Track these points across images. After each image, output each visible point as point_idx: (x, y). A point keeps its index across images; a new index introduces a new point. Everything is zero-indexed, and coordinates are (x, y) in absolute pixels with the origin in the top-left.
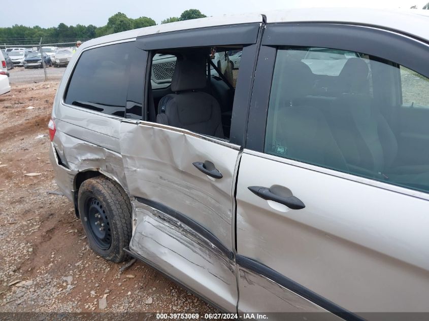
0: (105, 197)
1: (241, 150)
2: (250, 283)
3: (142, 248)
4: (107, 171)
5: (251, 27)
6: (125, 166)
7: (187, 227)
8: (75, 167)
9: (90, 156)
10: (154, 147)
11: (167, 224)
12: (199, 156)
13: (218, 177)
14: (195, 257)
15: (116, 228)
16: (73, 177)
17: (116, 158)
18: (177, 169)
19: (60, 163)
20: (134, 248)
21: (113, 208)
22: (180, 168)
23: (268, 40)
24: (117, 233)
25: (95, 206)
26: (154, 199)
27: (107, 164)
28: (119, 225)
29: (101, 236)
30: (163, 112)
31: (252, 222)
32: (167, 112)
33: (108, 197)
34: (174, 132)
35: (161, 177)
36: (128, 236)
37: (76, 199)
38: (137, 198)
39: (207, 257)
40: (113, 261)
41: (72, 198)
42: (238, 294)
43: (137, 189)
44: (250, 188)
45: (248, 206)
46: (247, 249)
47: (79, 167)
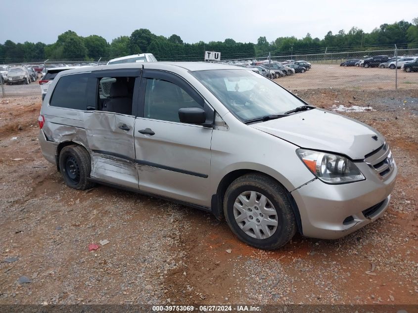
0: (76, 153)
1: (136, 118)
2: (142, 171)
3: (97, 174)
4: (77, 140)
5: (138, 70)
6: (87, 134)
7: (116, 158)
8: (58, 141)
9: (67, 133)
10: (101, 123)
11: (108, 160)
12: (120, 123)
13: (128, 130)
14: (122, 170)
15: (83, 169)
16: (57, 146)
17: (82, 131)
18: (112, 132)
19: (47, 140)
20: (93, 176)
21: (81, 158)
22: (114, 131)
23: (144, 75)
24: (83, 172)
25: (70, 160)
26: (102, 149)
27: (77, 136)
28: (84, 167)
29: (74, 177)
30: (106, 107)
31: (140, 145)
32: (108, 107)
33: (78, 153)
34: (109, 115)
35: (105, 138)
36: (90, 170)
37: (58, 160)
38: (93, 150)
39: (127, 168)
40: (81, 189)
41: (55, 161)
42: (138, 179)
43: (94, 146)
44: (139, 131)
45: (139, 138)
46: (140, 157)
47: (61, 140)
